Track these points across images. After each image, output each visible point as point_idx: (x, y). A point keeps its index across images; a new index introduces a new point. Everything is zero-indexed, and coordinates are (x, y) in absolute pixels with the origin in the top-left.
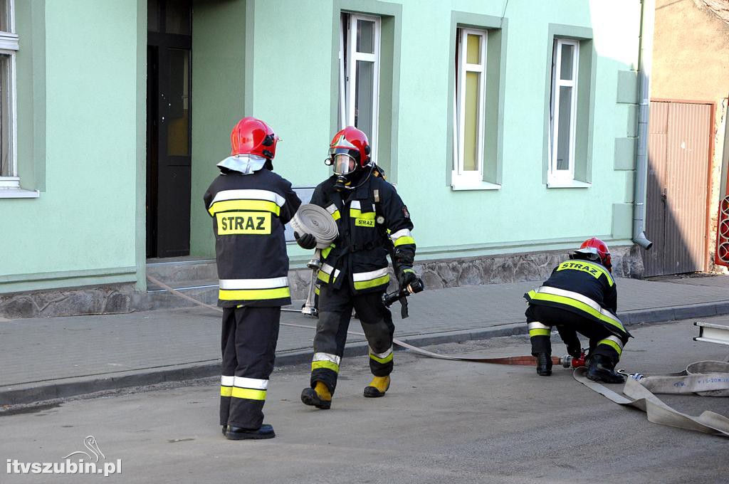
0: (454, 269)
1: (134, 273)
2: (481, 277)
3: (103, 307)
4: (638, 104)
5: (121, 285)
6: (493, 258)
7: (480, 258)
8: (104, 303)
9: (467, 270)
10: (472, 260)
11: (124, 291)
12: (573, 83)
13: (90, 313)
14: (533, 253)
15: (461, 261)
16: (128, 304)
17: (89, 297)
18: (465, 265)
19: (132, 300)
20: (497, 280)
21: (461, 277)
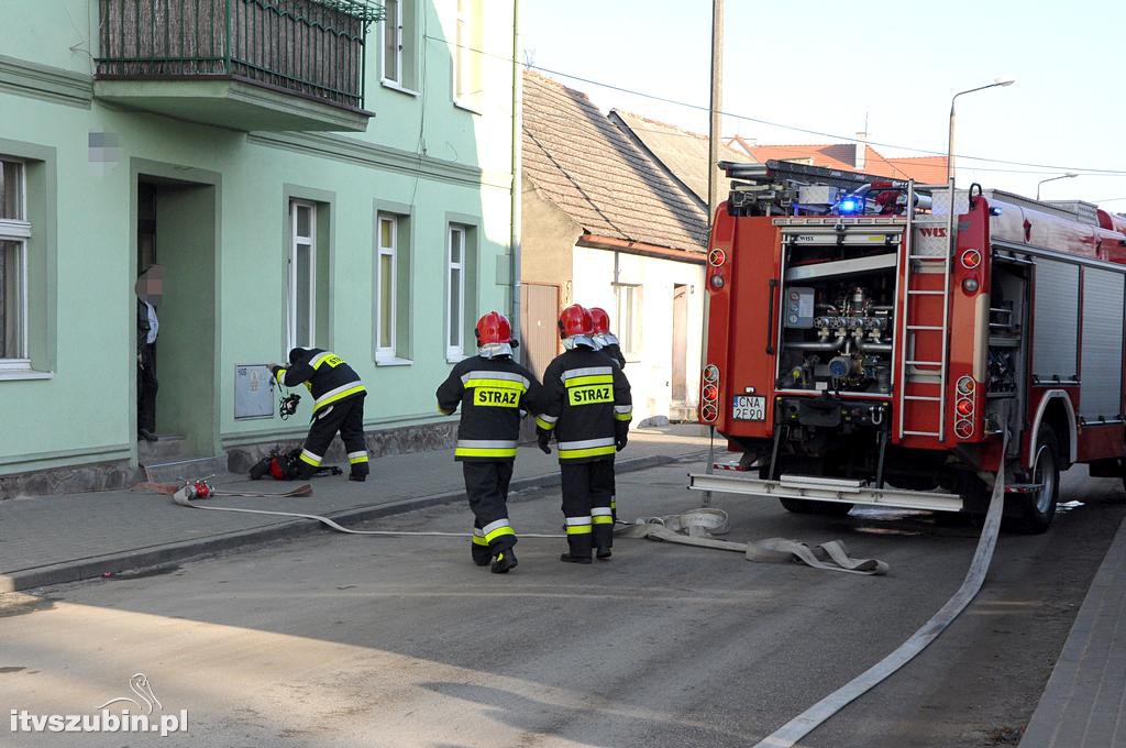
0: (379, 440)
1: (128, 450)
2: (399, 448)
3: (104, 483)
4: (512, 285)
5: (118, 461)
6: (407, 429)
7: (398, 430)
8: (104, 479)
9: (388, 441)
10: (392, 432)
11: (120, 468)
12: (460, 266)
13: (93, 489)
14: (437, 424)
15: (384, 433)
16: (123, 480)
17: (93, 473)
18: (387, 436)
19: (127, 476)
20: (411, 450)
21: (383, 449)
